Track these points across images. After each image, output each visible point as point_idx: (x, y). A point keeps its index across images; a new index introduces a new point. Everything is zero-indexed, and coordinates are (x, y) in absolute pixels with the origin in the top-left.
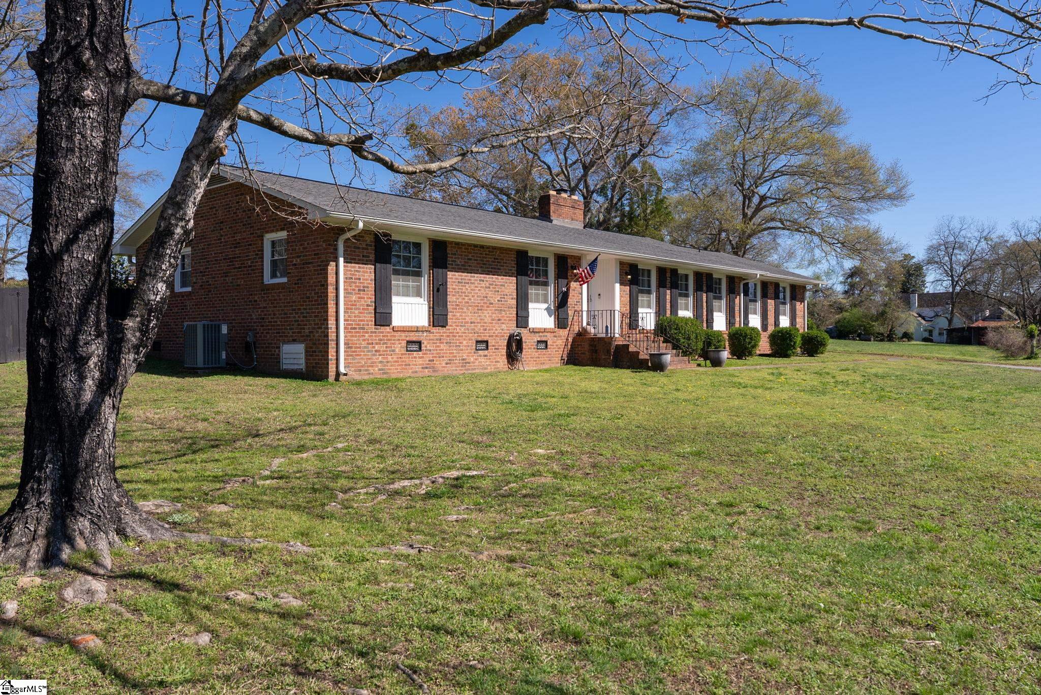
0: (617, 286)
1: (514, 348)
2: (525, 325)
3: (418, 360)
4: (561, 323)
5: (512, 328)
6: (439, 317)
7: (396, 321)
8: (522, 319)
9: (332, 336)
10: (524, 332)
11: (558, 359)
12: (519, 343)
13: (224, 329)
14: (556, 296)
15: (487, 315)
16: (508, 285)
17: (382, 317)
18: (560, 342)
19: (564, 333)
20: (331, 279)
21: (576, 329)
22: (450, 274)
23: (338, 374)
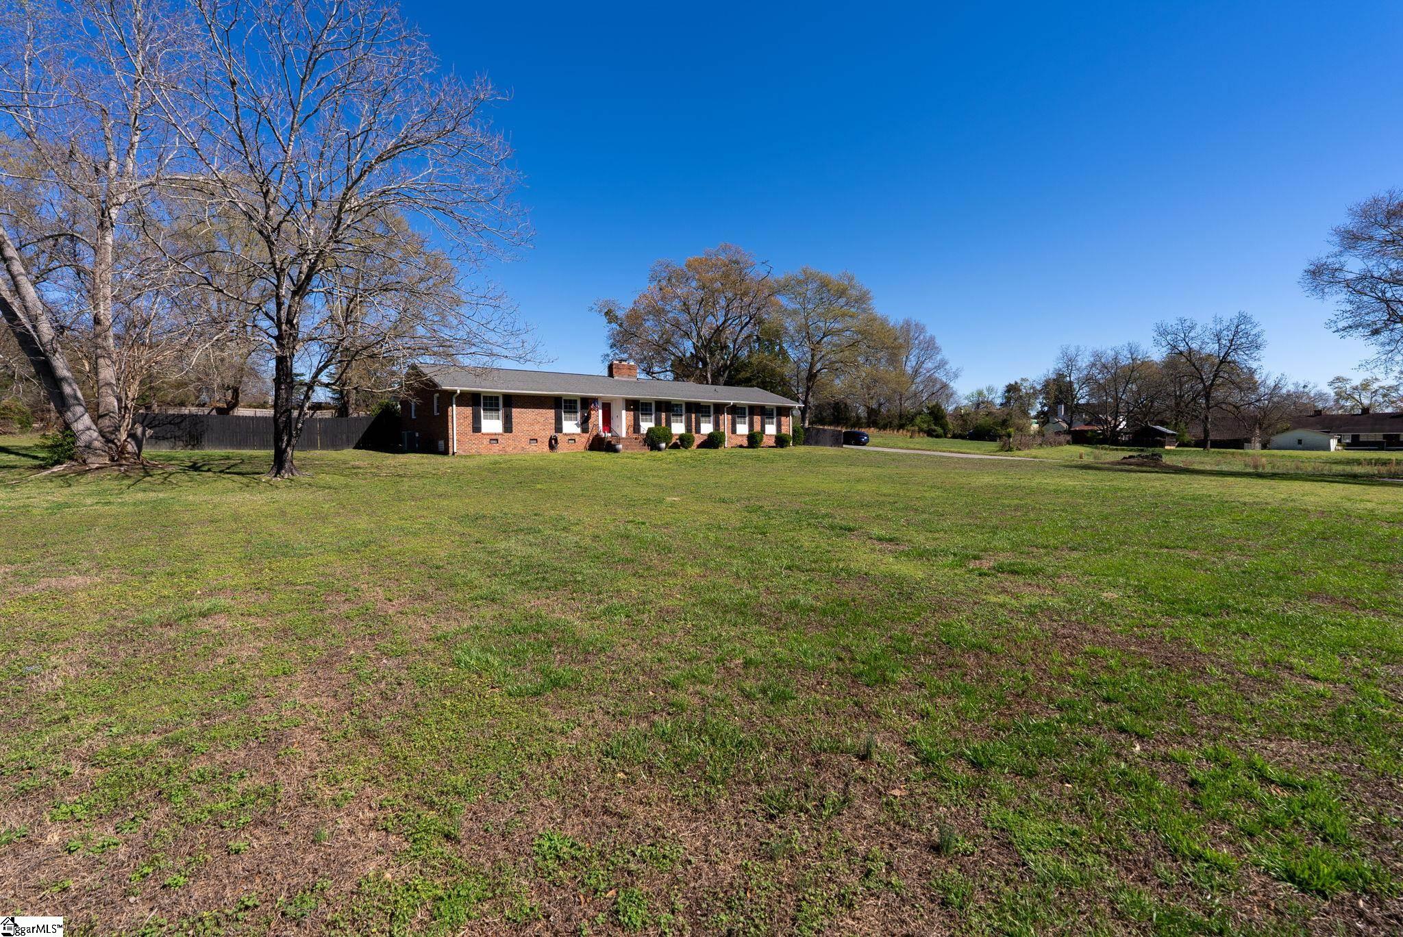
0: (624, 412)
1: (553, 444)
2: (561, 432)
3: (496, 447)
4: (585, 430)
5: (553, 433)
6: (508, 427)
7: (484, 430)
8: (559, 429)
9: (451, 437)
10: (559, 436)
11: (583, 447)
12: (556, 440)
13: (417, 435)
14: (581, 418)
15: (537, 427)
16: (551, 413)
17: (477, 428)
18: (585, 439)
19: (587, 435)
20: (450, 414)
21: (595, 433)
22: (514, 410)
23: (454, 454)
